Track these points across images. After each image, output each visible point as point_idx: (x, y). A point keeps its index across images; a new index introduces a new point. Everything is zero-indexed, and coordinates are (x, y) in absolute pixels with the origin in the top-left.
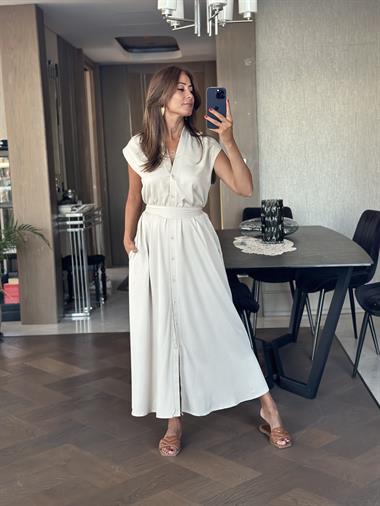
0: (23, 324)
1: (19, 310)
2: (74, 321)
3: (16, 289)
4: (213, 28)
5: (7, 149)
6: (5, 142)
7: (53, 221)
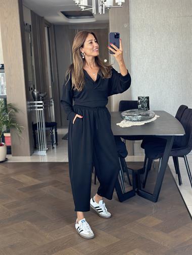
0: (13, 156)
1: (11, 149)
2: (39, 155)
3: (10, 139)
4: (102, 10)
5: (4, 69)
6: (3, 65)
7: (27, 105)
